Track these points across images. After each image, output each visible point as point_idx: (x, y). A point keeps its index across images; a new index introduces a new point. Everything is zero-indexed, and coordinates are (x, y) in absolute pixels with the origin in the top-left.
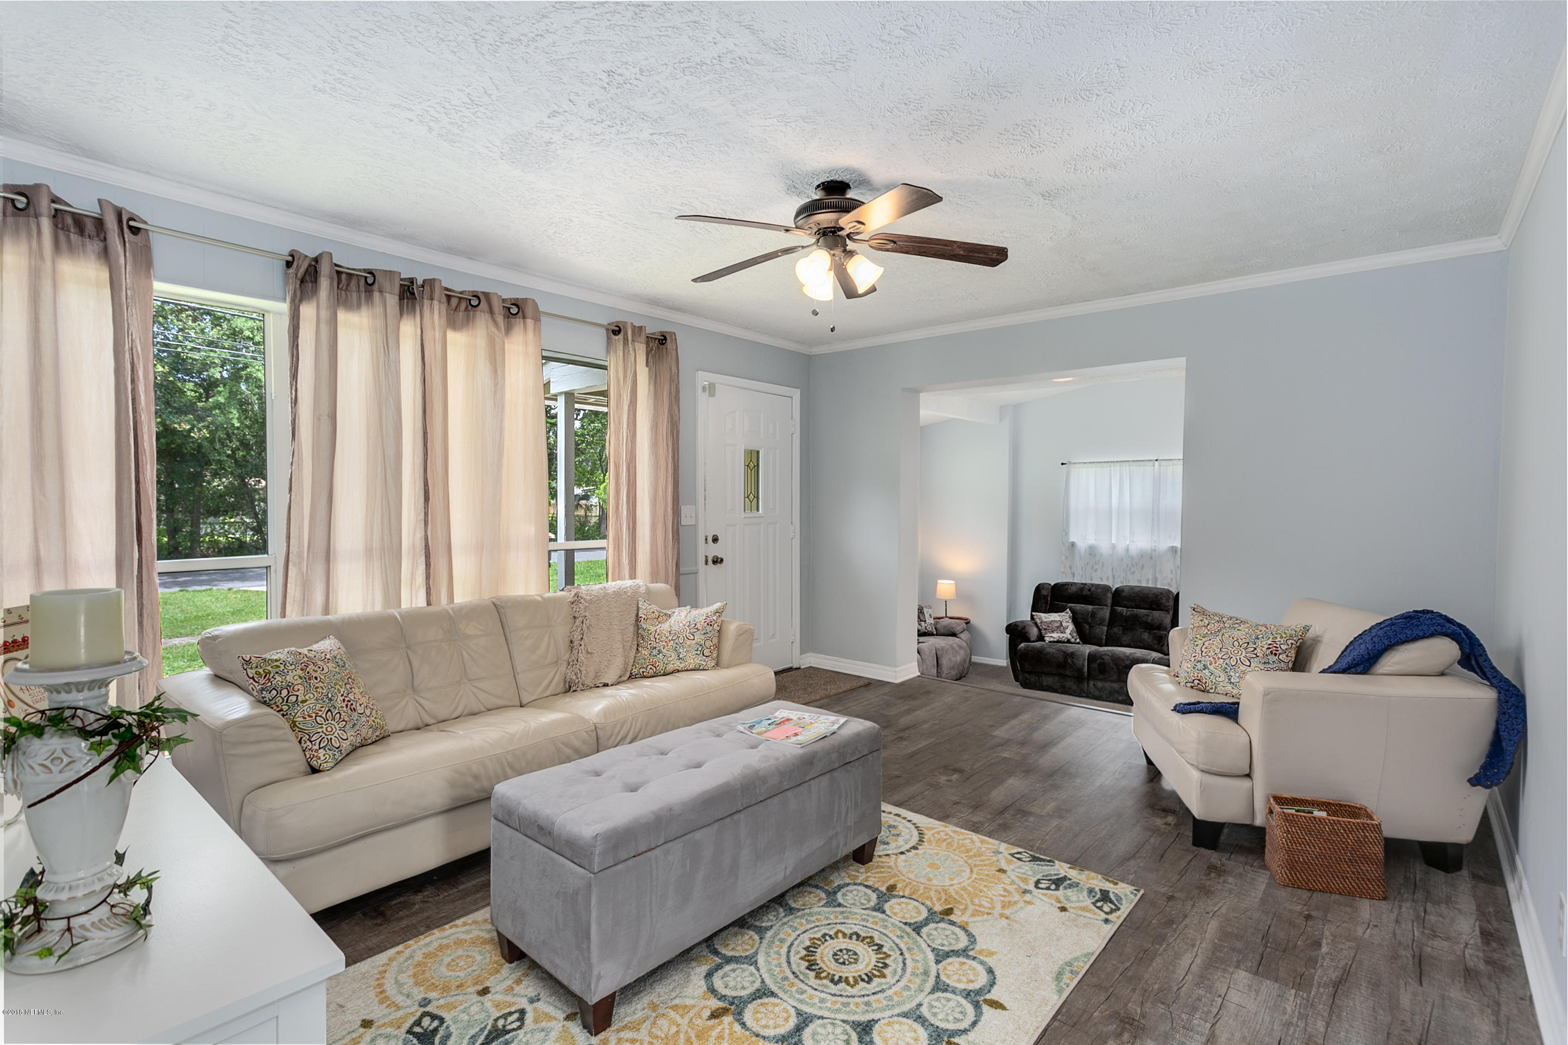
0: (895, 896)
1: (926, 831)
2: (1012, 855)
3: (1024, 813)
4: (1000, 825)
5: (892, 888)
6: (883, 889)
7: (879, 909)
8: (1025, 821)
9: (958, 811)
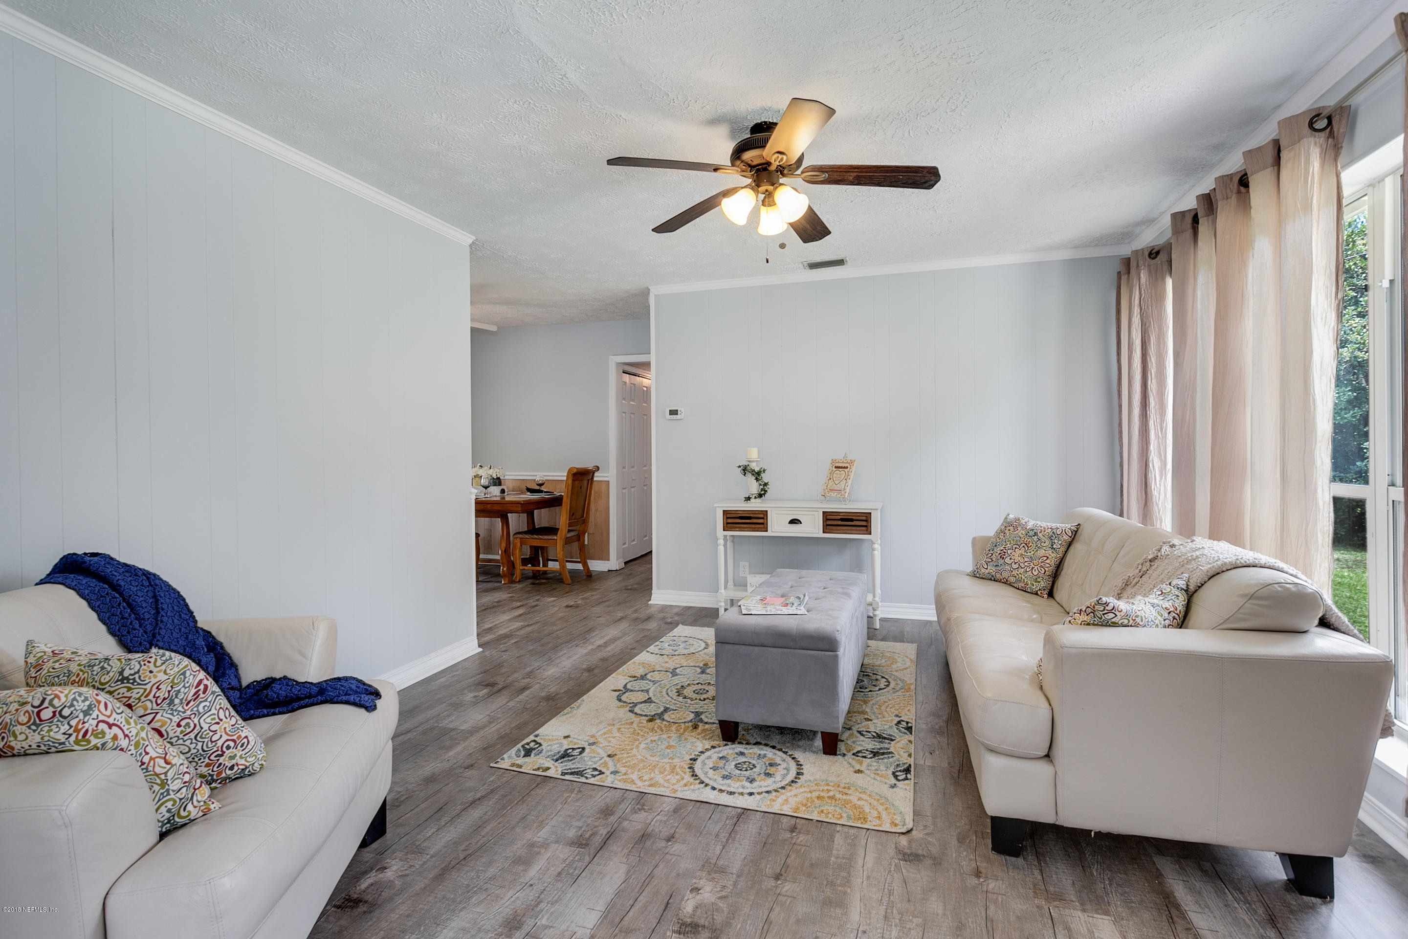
0: (691, 721)
1: (692, 780)
2: (601, 773)
3: (581, 843)
4: (612, 813)
5: (695, 727)
6: (701, 725)
7: (697, 714)
8: (581, 828)
9: (665, 822)
